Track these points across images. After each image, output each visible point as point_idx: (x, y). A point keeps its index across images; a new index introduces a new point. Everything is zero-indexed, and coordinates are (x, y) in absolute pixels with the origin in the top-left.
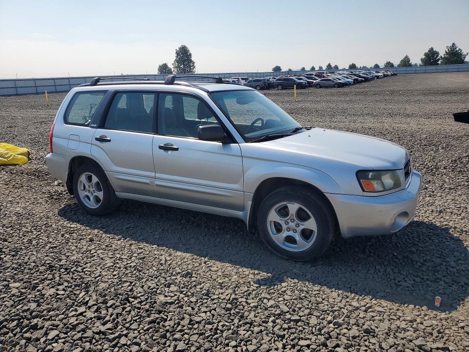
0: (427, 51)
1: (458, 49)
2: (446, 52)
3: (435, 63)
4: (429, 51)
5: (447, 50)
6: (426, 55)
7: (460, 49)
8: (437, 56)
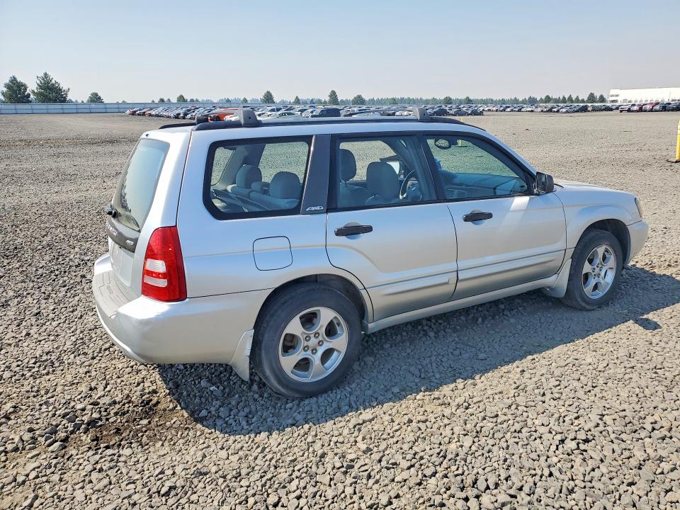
0: (7, 81)
1: (53, 82)
2: (38, 85)
3: (25, 99)
4: (11, 81)
5: (38, 82)
6: (7, 86)
7: (56, 83)
8: (26, 89)
